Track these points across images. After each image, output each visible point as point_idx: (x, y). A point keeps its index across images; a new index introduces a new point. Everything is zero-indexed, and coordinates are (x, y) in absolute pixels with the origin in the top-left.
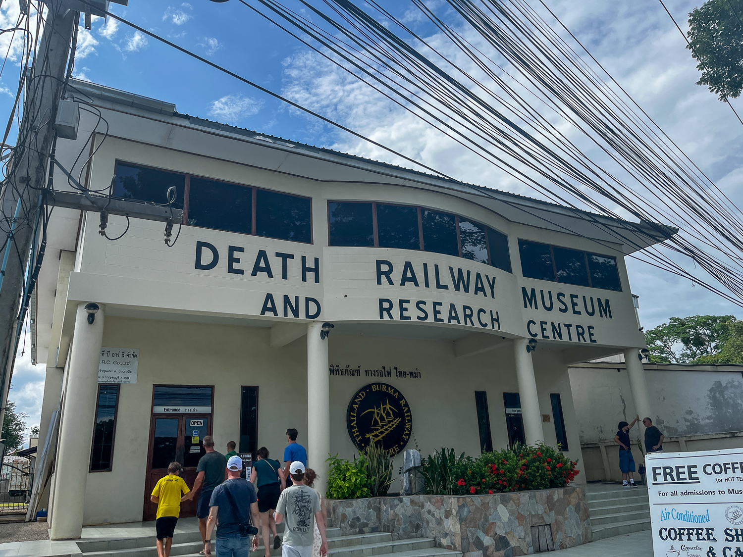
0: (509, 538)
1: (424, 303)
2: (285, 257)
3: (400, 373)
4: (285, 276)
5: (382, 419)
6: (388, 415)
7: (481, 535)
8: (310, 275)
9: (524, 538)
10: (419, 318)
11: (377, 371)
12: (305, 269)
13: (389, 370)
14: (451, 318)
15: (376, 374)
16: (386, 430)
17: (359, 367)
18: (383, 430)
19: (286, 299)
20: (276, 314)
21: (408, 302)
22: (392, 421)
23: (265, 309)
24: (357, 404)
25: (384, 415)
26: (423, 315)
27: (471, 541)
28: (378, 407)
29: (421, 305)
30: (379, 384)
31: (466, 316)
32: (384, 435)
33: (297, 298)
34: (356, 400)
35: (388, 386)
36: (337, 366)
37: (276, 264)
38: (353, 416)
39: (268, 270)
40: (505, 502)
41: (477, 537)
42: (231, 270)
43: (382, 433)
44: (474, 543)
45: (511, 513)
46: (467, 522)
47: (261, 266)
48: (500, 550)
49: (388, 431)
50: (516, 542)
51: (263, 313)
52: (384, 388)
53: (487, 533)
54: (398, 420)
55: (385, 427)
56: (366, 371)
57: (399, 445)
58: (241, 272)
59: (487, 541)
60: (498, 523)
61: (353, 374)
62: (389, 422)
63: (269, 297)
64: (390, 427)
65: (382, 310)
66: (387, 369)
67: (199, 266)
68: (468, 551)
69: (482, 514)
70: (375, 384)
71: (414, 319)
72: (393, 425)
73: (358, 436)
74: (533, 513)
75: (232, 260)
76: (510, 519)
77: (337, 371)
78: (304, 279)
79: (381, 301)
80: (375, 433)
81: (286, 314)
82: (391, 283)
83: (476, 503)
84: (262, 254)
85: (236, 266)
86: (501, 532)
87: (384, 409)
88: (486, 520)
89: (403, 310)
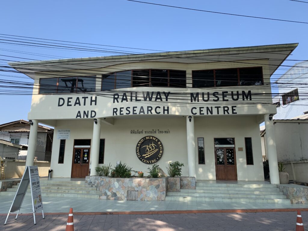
0: (117, 194)
1: (129, 108)
2: (85, 98)
3: (160, 132)
4: (85, 105)
5: (150, 149)
6: (153, 148)
7: (107, 191)
8: (93, 103)
9: (124, 194)
10: (127, 114)
11: (150, 131)
12: (92, 101)
13: (155, 131)
14: (140, 112)
15: (150, 132)
16: (152, 153)
17: (143, 130)
18: (150, 153)
19: (85, 112)
20: (81, 117)
21: (123, 108)
22: (154, 150)
23: (77, 116)
24: (140, 144)
25: (151, 148)
26: (128, 112)
27: (103, 192)
28: (148, 145)
29: (128, 109)
30: (149, 136)
31: (148, 110)
32: (150, 155)
33: (88, 111)
34: (139, 143)
35: (153, 137)
36: (134, 130)
37: (82, 101)
38: (138, 148)
39: (79, 104)
40: (118, 181)
41: (105, 192)
42: (68, 105)
43: (149, 154)
44: (104, 193)
45: (120, 185)
46: (103, 186)
47: (78, 103)
48: (113, 197)
49: (152, 154)
50: (120, 195)
51: (77, 117)
52: (151, 138)
53: (109, 191)
54: (157, 150)
55: (151, 152)
56: (145, 132)
57: (156, 159)
58: (71, 105)
59: (109, 193)
60: (114, 188)
61: (140, 133)
62: (153, 150)
63: (79, 112)
64: (153, 152)
65: (114, 112)
66: (155, 130)
67: (59, 105)
68: (101, 196)
69: (108, 184)
70: (148, 136)
71: (125, 114)
72: (154, 151)
73: (139, 155)
74: (130, 186)
75: (69, 102)
76: (119, 187)
77: (134, 132)
78: (91, 104)
79: (114, 109)
80: (147, 154)
81: (84, 117)
82: (118, 102)
83: (107, 180)
84: (78, 98)
85: (69, 104)
86: (114, 191)
87: (151, 146)
88: (110, 186)
89: (121, 111)
